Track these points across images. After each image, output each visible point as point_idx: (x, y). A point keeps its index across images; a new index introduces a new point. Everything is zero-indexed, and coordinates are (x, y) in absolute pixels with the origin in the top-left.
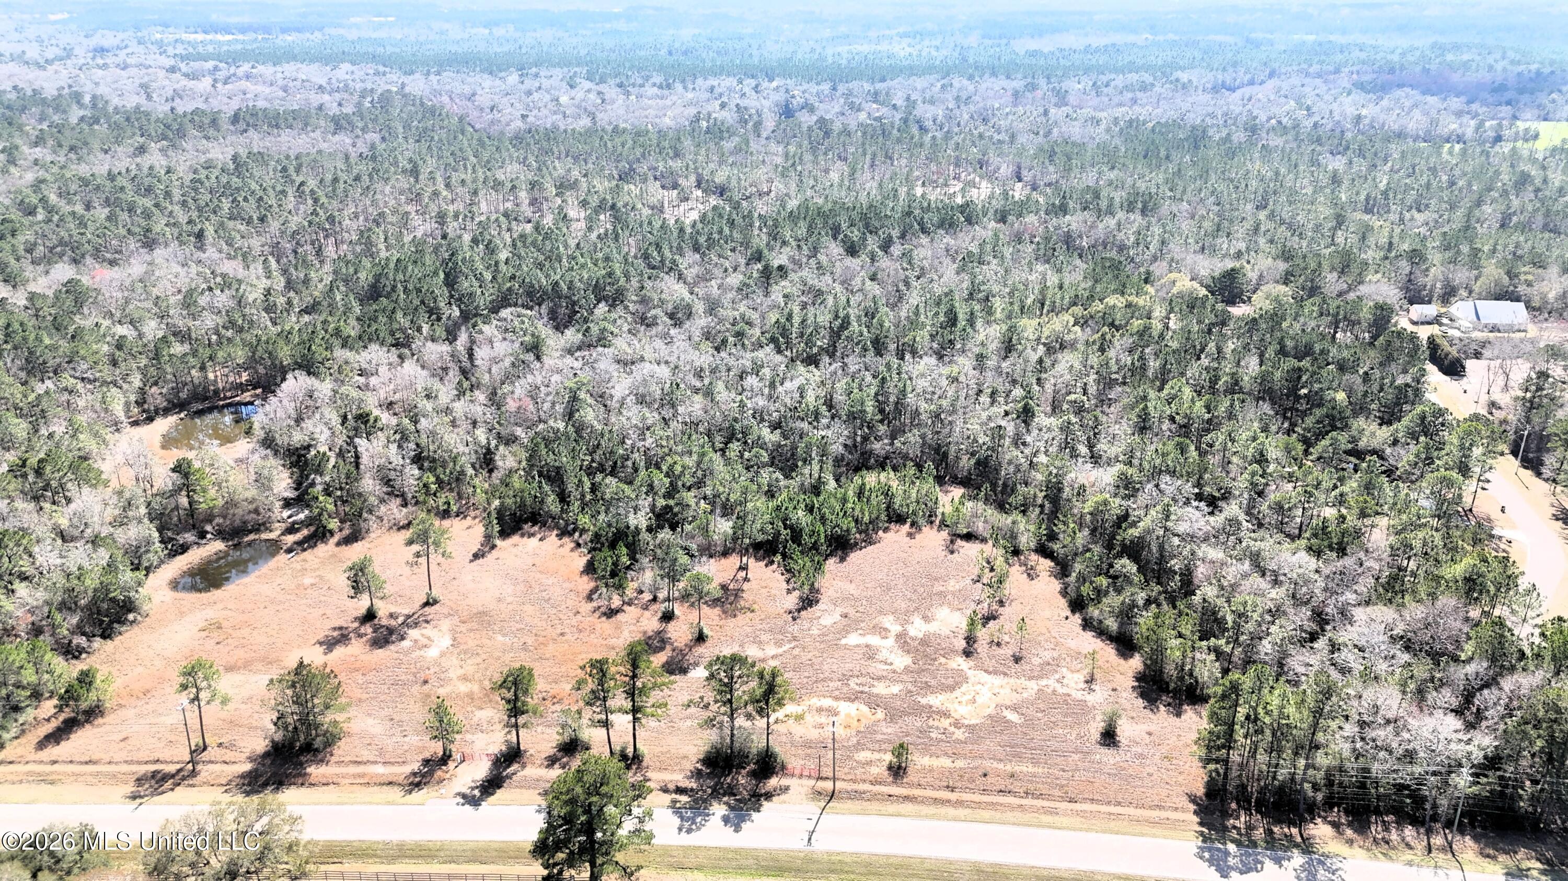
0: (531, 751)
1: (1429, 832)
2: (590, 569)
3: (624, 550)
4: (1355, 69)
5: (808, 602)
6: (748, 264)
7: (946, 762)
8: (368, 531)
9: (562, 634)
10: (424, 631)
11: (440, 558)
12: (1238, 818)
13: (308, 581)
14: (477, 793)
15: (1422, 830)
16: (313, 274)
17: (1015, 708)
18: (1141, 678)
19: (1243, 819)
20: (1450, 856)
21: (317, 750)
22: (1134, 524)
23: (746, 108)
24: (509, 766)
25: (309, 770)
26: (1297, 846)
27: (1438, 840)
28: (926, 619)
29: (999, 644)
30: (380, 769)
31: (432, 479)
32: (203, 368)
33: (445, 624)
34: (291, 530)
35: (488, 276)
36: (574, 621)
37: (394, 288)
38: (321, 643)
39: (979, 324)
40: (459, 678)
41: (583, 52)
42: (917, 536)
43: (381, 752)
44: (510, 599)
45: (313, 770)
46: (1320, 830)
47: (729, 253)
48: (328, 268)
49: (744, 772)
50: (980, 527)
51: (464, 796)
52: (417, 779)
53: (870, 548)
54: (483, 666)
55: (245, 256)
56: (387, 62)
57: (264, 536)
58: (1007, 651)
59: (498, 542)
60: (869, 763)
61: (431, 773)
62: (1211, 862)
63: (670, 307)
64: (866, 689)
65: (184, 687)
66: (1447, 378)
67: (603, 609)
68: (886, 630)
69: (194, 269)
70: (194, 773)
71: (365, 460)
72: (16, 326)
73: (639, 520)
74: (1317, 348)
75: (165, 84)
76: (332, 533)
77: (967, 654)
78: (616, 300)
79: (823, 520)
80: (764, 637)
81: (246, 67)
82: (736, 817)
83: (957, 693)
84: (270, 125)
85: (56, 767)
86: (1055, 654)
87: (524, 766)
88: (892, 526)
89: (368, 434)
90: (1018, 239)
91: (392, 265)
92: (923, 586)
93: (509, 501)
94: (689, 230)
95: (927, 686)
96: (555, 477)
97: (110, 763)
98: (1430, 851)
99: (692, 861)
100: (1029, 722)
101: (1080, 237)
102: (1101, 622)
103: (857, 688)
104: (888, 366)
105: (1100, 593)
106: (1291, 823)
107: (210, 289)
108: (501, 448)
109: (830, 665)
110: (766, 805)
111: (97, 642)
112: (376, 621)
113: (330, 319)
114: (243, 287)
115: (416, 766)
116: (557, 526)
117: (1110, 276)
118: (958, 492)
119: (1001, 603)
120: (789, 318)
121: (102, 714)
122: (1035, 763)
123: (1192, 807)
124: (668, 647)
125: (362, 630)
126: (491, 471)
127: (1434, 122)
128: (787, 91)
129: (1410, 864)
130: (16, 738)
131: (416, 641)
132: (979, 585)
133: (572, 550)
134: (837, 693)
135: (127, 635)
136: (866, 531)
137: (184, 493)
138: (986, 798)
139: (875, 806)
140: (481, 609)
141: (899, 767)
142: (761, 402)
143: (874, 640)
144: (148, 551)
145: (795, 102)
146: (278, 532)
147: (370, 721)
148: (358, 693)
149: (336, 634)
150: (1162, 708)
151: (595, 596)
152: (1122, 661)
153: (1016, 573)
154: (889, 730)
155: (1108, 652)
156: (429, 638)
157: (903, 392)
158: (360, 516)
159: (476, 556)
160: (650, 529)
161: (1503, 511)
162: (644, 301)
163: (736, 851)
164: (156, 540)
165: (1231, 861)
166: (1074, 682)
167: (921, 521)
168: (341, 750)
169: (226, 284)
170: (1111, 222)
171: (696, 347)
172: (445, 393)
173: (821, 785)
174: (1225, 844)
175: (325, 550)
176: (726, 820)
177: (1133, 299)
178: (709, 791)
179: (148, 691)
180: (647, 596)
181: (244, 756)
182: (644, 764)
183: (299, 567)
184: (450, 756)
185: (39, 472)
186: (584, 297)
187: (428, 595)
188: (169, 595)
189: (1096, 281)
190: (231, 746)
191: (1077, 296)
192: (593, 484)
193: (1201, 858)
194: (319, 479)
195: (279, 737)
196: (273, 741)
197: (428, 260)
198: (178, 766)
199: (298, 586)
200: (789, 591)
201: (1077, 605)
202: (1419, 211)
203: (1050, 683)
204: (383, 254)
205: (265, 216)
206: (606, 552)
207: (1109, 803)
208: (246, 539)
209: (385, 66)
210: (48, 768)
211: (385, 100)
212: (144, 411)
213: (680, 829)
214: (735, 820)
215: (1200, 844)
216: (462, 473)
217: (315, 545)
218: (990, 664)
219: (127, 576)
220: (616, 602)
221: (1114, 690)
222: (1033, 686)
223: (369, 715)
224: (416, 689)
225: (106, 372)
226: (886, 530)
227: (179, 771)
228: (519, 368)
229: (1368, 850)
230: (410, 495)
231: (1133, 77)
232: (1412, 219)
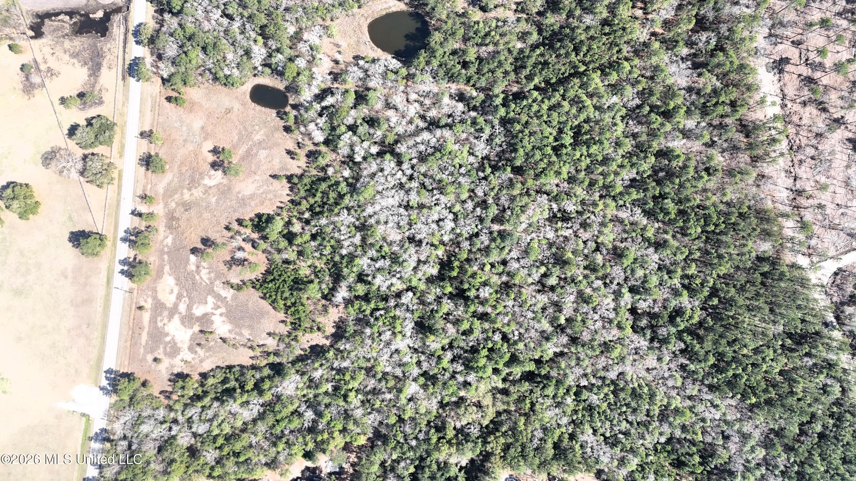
10: (220, 175)
14: (136, 212)
17: (173, 340)
28: (223, 321)
30: (149, 186)
51: (135, 209)
52: (144, 197)
61: (146, 199)
62: (109, 371)
77: (201, 331)
82: (123, 272)
83: (181, 326)
95: (184, 319)
123: (129, 372)
131: (214, 174)
134: (181, 295)
140: (233, 188)
156: (216, 178)
215: (115, 370)
218: (196, 337)
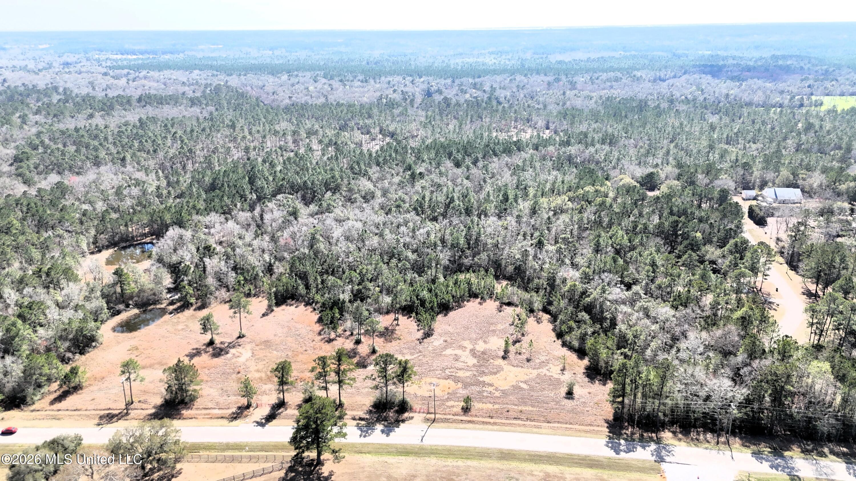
0: (290, 403)
1: (719, 436)
2: (320, 320)
3: (337, 311)
4: (729, 69)
5: (428, 335)
6: (404, 172)
7: (490, 406)
8: (210, 304)
9: (306, 351)
10: (238, 350)
11: (246, 314)
12: (627, 429)
13: (180, 327)
14: (263, 421)
15: (715, 435)
16: (181, 179)
17: (525, 382)
18: (588, 368)
19: (630, 430)
20: (727, 446)
21: (186, 403)
22: (589, 296)
23: (406, 92)
24: (279, 409)
25: (182, 412)
26: (654, 441)
27: (722, 439)
28: (485, 342)
29: (520, 354)
30: (217, 411)
31: (242, 278)
32: (126, 225)
33: (249, 347)
34: (172, 303)
35: (271, 178)
36: (312, 345)
37: (223, 185)
38: (187, 356)
39: (520, 201)
40: (255, 371)
41: (322, 63)
42: (484, 304)
43: (217, 403)
44: (280, 335)
45: (184, 412)
46: (667, 435)
47: (395, 166)
48: (189, 175)
49: (392, 411)
50: (515, 299)
51: (257, 422)
52: (235, 416)
53: (459, 310)
54: (267, 365)
55: (146, 170)
56: (219, 69)
57: (158, 306)
58: (524, 357)
59: (275, 308)
60: (453, 406)
61: (242, 413)
62: (612, 448)
63: (363, 193)
64: (454, 374)
65: (123, 372)
66: (758, 227)
67: (326, 339)
68: (465, 347)
69: (120, 176)
70: (127, 414)
71: (209, 269)
72: (33, 205)
73: (345, 297)
74: (689, 211)
75: (102, 82)
76: (192, 304)
77: (504, 358)
78: (336, 190)
79: (436, 295)
80: (405, 351)
81: (144, 73)
82: (387, 430)
83: (498, 375)
84: (158, 103)
85: (60, 412)
86: (547, 358)
87: (286, 409)
88: (472, 299)
89: (210, 256)
90: (544, 158)
91: (222, 174)
92: (485, 327)
93: (281, 288)
94: (374, 155)
95: (484, 372)
96: (303, 277)
97: (86, 410)
98: (718, 443)
99: (365, 449)
100: (532, 389)
101: (576, 157)
102: (570, 343)
103: (449, 374)
104: (472, 221)
105: (571, 329)
106: (653, 432)
107: (129, 186)
108: (277, 263)
109: (437, 364)
110: (402, 425)
111: (77, 356)
112: (214, 345)
113: (190, 200)
114: (146, 185)
115: (234, 410)
116: (304, 301)
117: (588, 176)
118: (504, 283)
119: (523, 335)
120: (424, 198)
121: (81, 388)
122: (533, 406)
123: (606, 425)
124: (358, 356)
125: (208, 350)
126: (271, 275)
127: (768, 97)
128: (429, 83)
129: (706, 448)
130: (40, 400)
131: (234, 354)
132: (513, 326)
133: (311, 312)
134: (439, 376)
135: (92, 353)
136: (458, 302)
137: (119, 285)
138: (508, 422)
139: (454, 425)
140: (266, 339)
141: (467, 408)
142: (408, 240)
143: (459, 352)
144: (101, 314)
145: (432, 89)
146: (165, 305)
147: (212, 390)
148: (205, 378)
149: (194, 351)
150: (597, 382)
151: (322, 333)
152: (580, 361)
153: (531, 321)
154: (464, 392)
155: (572, 357)
156: (240, 353)
157: (479, 234)
158: (206, 296)
159: (264, 315)
160: (350, 301)
161: (777, 291)
162: (350, 190)
163: (387, 445)
164: (106, 308)
165: (622, 448)
166: (554, 371)
167: (486, 296)
168: (198, 403)
169: (138, 183)
170: (592, 149)
171: (376, 213)
172: (249, 236)
173: (429, 416)
174: (619, 440)
175: (188, 313)
176: (383, 431)
177: (598, 188)
178: (375, 419)
179: (103, 378)
180: (348, 333)
181: (151, 406)
182: (344, 408)
183: (176, 321)
184: (251, 405)
185: (48, 274)
186: (319, 188)
187: (240, 333)
188: (112, 334)
189: (581, 179)
190: (145, 402)
191: (570, 187)
192: (322, 280)
193: (607, 446)
194: (185, 278)
195: (168, 397)
196: (165, 399)
197: (240, 171)
198: (120, 411)
199: (176, 330)
200: (418, 330)
201: (560, 335)
202: (754, 143)
203: (544, 371)
204: (217, 168)
205: (157, 149)
206: (328, 311)
207: (566, 423)
208: (149, 308)
209: (217, 71)
210: (56, 413)
211: (218, 89)
212: (96, 247)
213: (361, 436)
214: (387, 431)
215: (607, 440)
216: (257, 275)
217: (184, 310)
218: (515, 363)
219: (92, 324)
220: (333, 335)
221: (574, 374)
222: (535, 372)
223: (211, 387)
224: (234, 376)
225: (78, 227)
226: (468, 301)
227: (120, 413)
228: (286, 223)
229: (688, 443)
230: (231, 286)
231: (611, 74)
232: (750, 147)
